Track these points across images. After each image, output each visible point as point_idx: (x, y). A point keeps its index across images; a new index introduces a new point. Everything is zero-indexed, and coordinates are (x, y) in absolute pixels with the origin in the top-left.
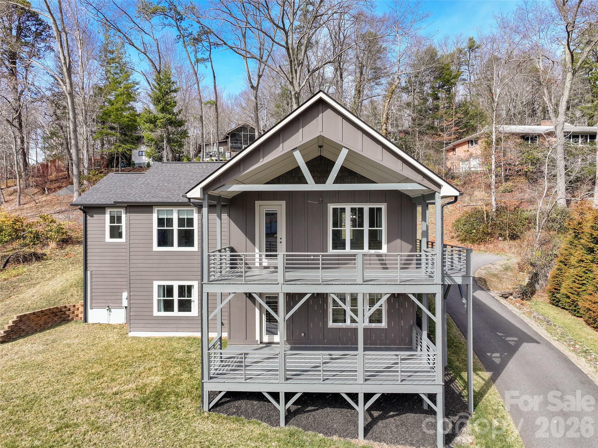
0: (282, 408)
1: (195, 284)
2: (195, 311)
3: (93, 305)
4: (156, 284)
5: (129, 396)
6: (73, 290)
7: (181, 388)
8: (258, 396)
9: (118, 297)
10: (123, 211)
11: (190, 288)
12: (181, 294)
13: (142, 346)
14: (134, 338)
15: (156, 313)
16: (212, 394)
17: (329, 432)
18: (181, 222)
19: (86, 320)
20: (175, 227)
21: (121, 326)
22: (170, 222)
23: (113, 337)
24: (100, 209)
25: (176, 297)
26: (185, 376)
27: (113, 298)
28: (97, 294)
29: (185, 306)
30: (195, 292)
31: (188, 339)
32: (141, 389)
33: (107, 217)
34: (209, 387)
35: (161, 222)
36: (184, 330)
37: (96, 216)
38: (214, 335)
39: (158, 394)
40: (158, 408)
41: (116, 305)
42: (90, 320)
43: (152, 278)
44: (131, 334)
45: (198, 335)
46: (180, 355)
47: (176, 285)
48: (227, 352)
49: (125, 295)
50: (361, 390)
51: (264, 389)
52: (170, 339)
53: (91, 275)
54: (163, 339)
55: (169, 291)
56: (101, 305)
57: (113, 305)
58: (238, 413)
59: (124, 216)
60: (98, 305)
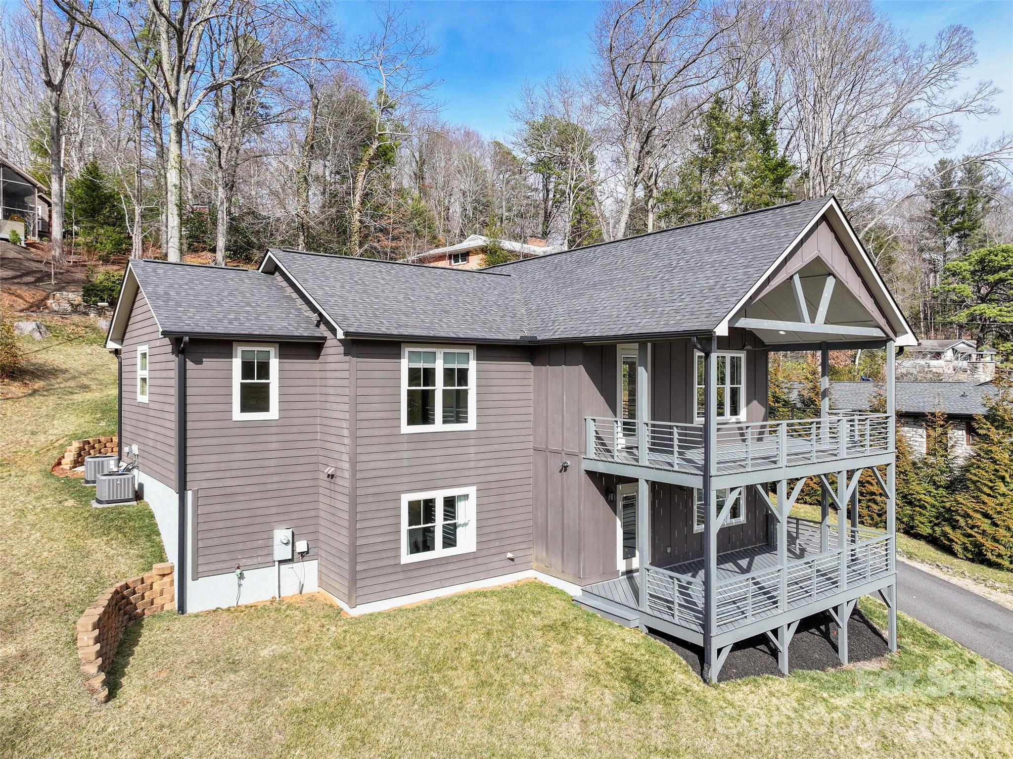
0: (785, 648)
3: (200, 569)
4: (406, 499)
9: (260, 542)
10: (273, 351)
12: (448, 514)
15: (405, 558)
18: (449, 374)
19: (182, 608)
20: (440, 385)
22: (429, 375)
25: (439, 521)
27: (249, 545)
28: (210, 542)
33: (237, 363)
34: (718, 642)
35: (414, 375)
37: (208, 363)
41: (255, 561)
42: (192, 607)
43: (398, 488)
53: (196, 498)
55: (428, 509)
56: (219, 566)
57: (250, 562)
59: (274, 364)
60: (213, 567)
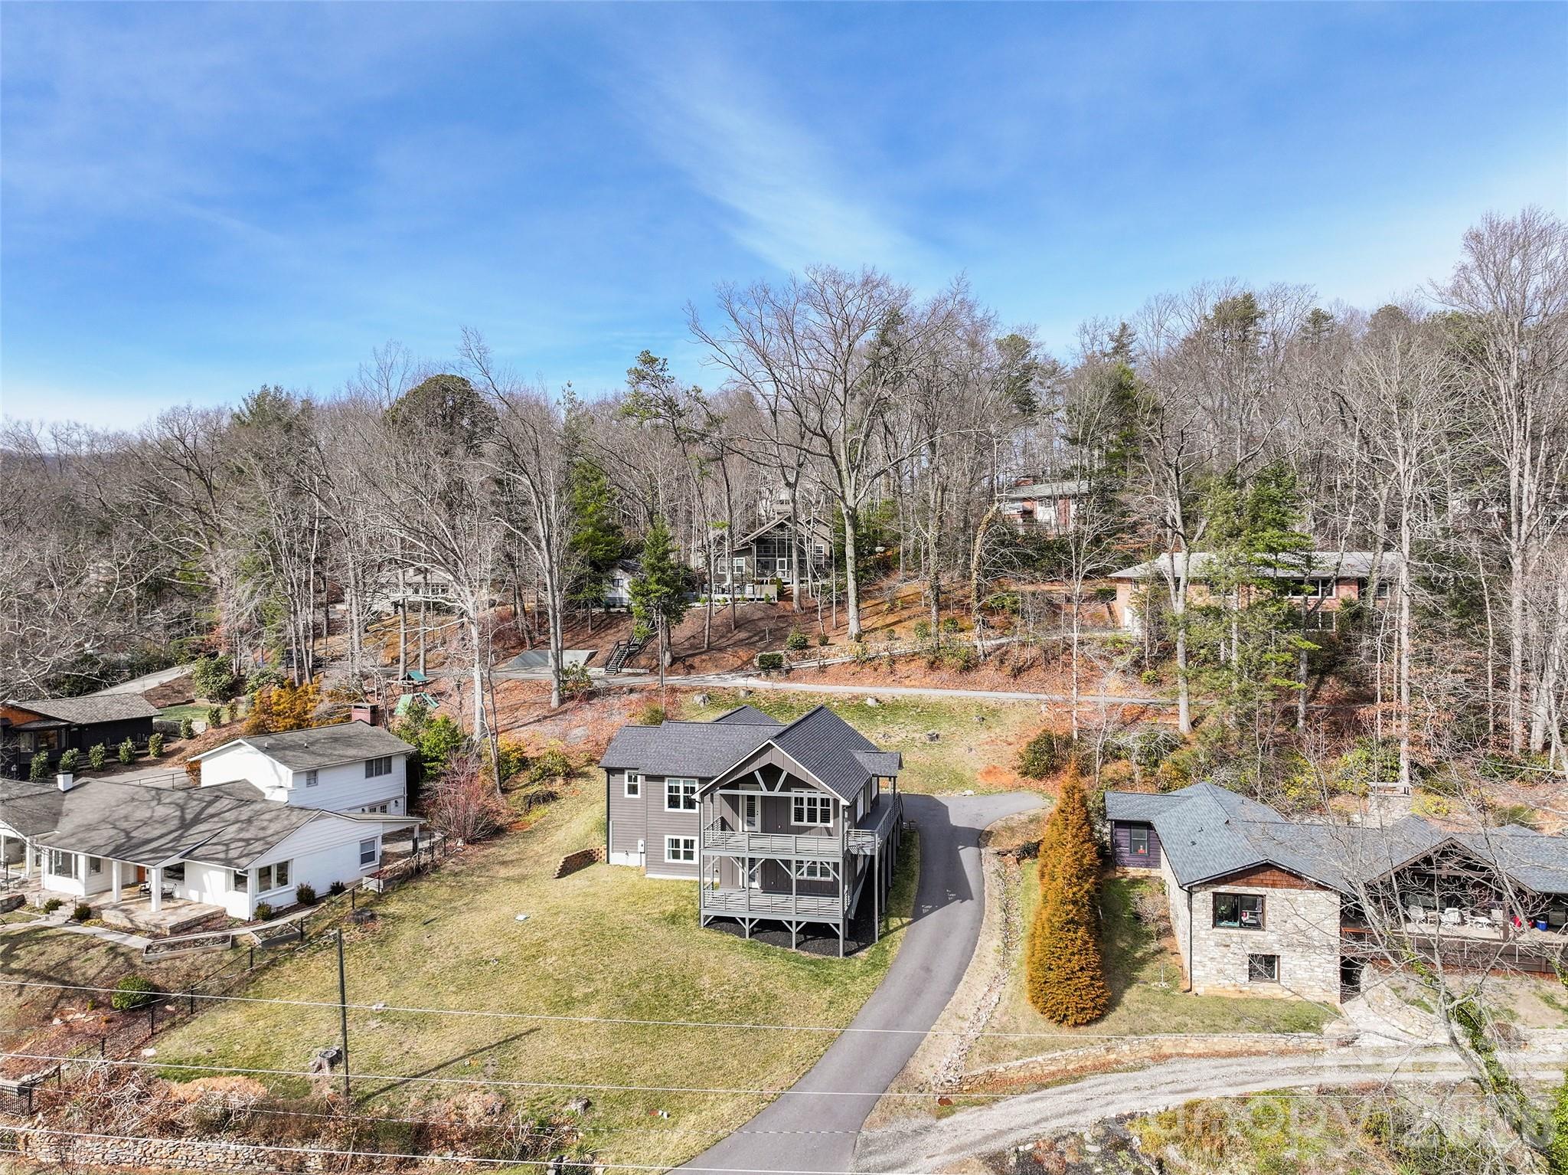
0: (747, 927)
1: (696, 839)
2: (696, 861)
3: (615, 849)
4: (667, 837)
5: (656, 916)
6: (595, 834)
7: (687, 914)
8: (732, 920)
9: (635, 844)
11: (692, 841)
12: (686, 846)
13: (657, 885)
14: (650, 879)
15: (667, 860)
16: (707, 917)
17: (775, 944)
18: (686, 789)
19: (609, 862)
20: (682, 794)
21: (638, 869)
22: (677, 789)
23: (634, 877)
24: (621, 771)
25: (682, 849)
26: (690, 906)
27: (631, 844)
28: (618, 841)
29: (689, 855)
30: (696, 845)
31: (691, 882)
32: (663, 913)
33: (626, 776)
34: (704, 913)
35: (670, 789)
36: (687, 874)
37: (617, 776)
38: (708, 880)
39: (674, 916)
40: (674, 923)
41: (633, 850)
42: (611, 862)
43: (664, 832)
44: (647, 876)
45: (697, 879)
46: (686, 893)
47: (682, 839)
48: (717, 893)
49: (641, 842)
50: (794, 919)
51: (737, 916)
52: (678, 881)
53: (613, 824)
54: (673, 881)
55: (676, 843)
56: (621, 850)
57: (631, 850)
58: (721, 929)
60: (619, 849)
